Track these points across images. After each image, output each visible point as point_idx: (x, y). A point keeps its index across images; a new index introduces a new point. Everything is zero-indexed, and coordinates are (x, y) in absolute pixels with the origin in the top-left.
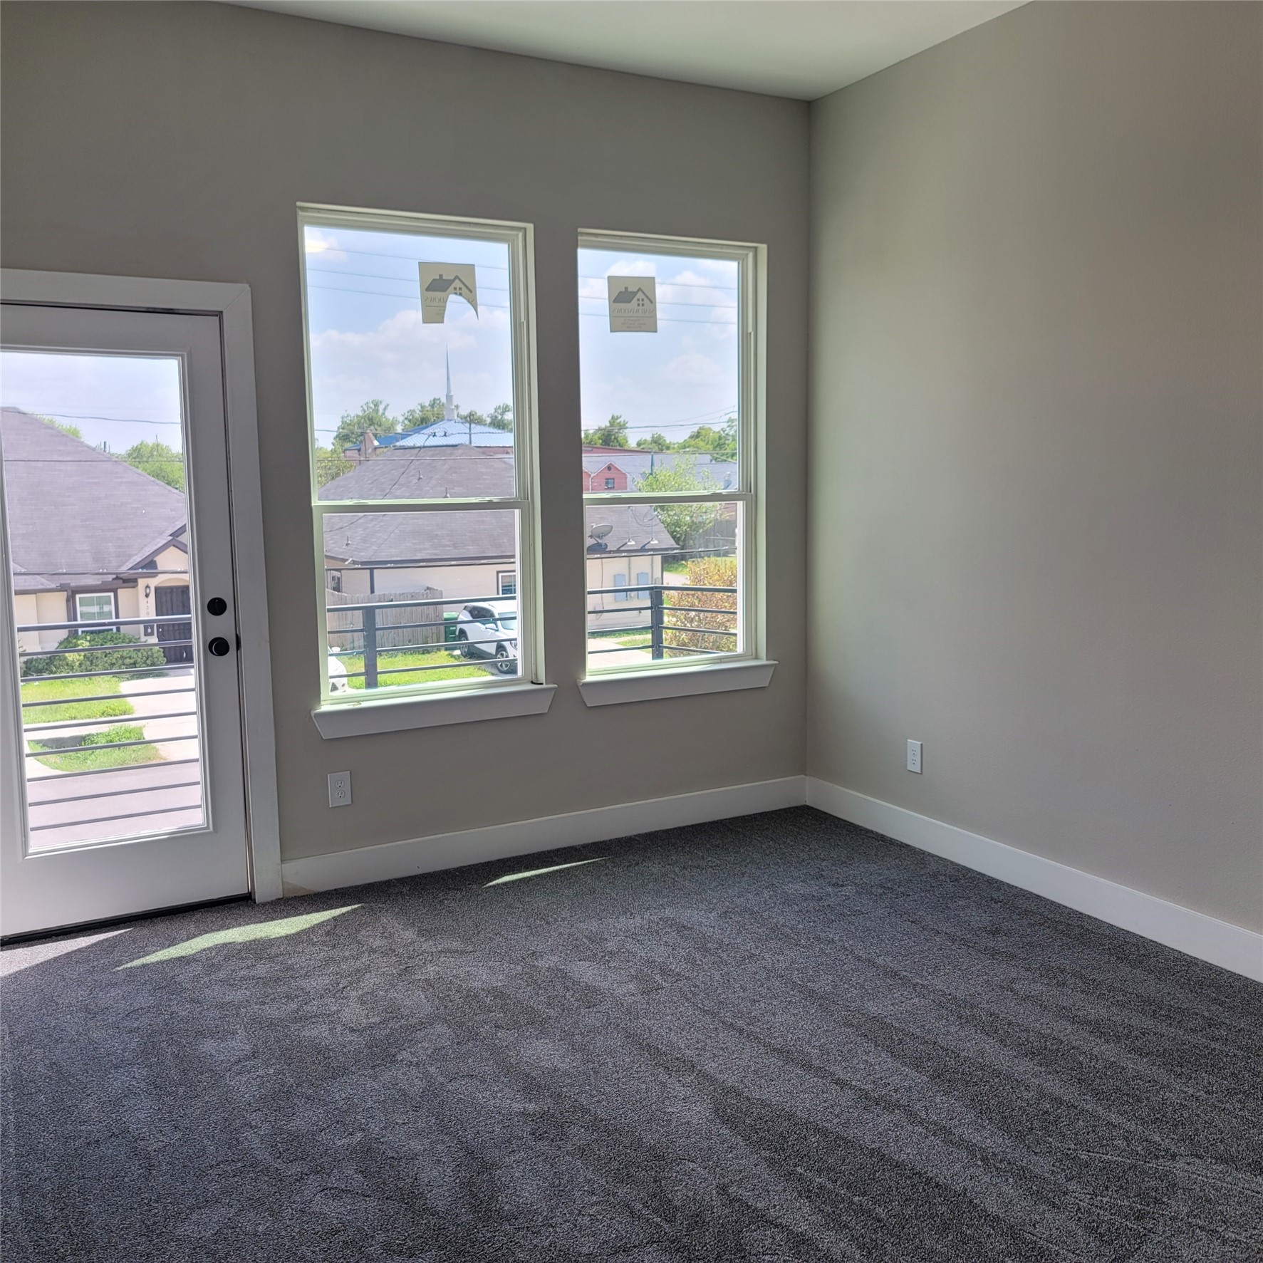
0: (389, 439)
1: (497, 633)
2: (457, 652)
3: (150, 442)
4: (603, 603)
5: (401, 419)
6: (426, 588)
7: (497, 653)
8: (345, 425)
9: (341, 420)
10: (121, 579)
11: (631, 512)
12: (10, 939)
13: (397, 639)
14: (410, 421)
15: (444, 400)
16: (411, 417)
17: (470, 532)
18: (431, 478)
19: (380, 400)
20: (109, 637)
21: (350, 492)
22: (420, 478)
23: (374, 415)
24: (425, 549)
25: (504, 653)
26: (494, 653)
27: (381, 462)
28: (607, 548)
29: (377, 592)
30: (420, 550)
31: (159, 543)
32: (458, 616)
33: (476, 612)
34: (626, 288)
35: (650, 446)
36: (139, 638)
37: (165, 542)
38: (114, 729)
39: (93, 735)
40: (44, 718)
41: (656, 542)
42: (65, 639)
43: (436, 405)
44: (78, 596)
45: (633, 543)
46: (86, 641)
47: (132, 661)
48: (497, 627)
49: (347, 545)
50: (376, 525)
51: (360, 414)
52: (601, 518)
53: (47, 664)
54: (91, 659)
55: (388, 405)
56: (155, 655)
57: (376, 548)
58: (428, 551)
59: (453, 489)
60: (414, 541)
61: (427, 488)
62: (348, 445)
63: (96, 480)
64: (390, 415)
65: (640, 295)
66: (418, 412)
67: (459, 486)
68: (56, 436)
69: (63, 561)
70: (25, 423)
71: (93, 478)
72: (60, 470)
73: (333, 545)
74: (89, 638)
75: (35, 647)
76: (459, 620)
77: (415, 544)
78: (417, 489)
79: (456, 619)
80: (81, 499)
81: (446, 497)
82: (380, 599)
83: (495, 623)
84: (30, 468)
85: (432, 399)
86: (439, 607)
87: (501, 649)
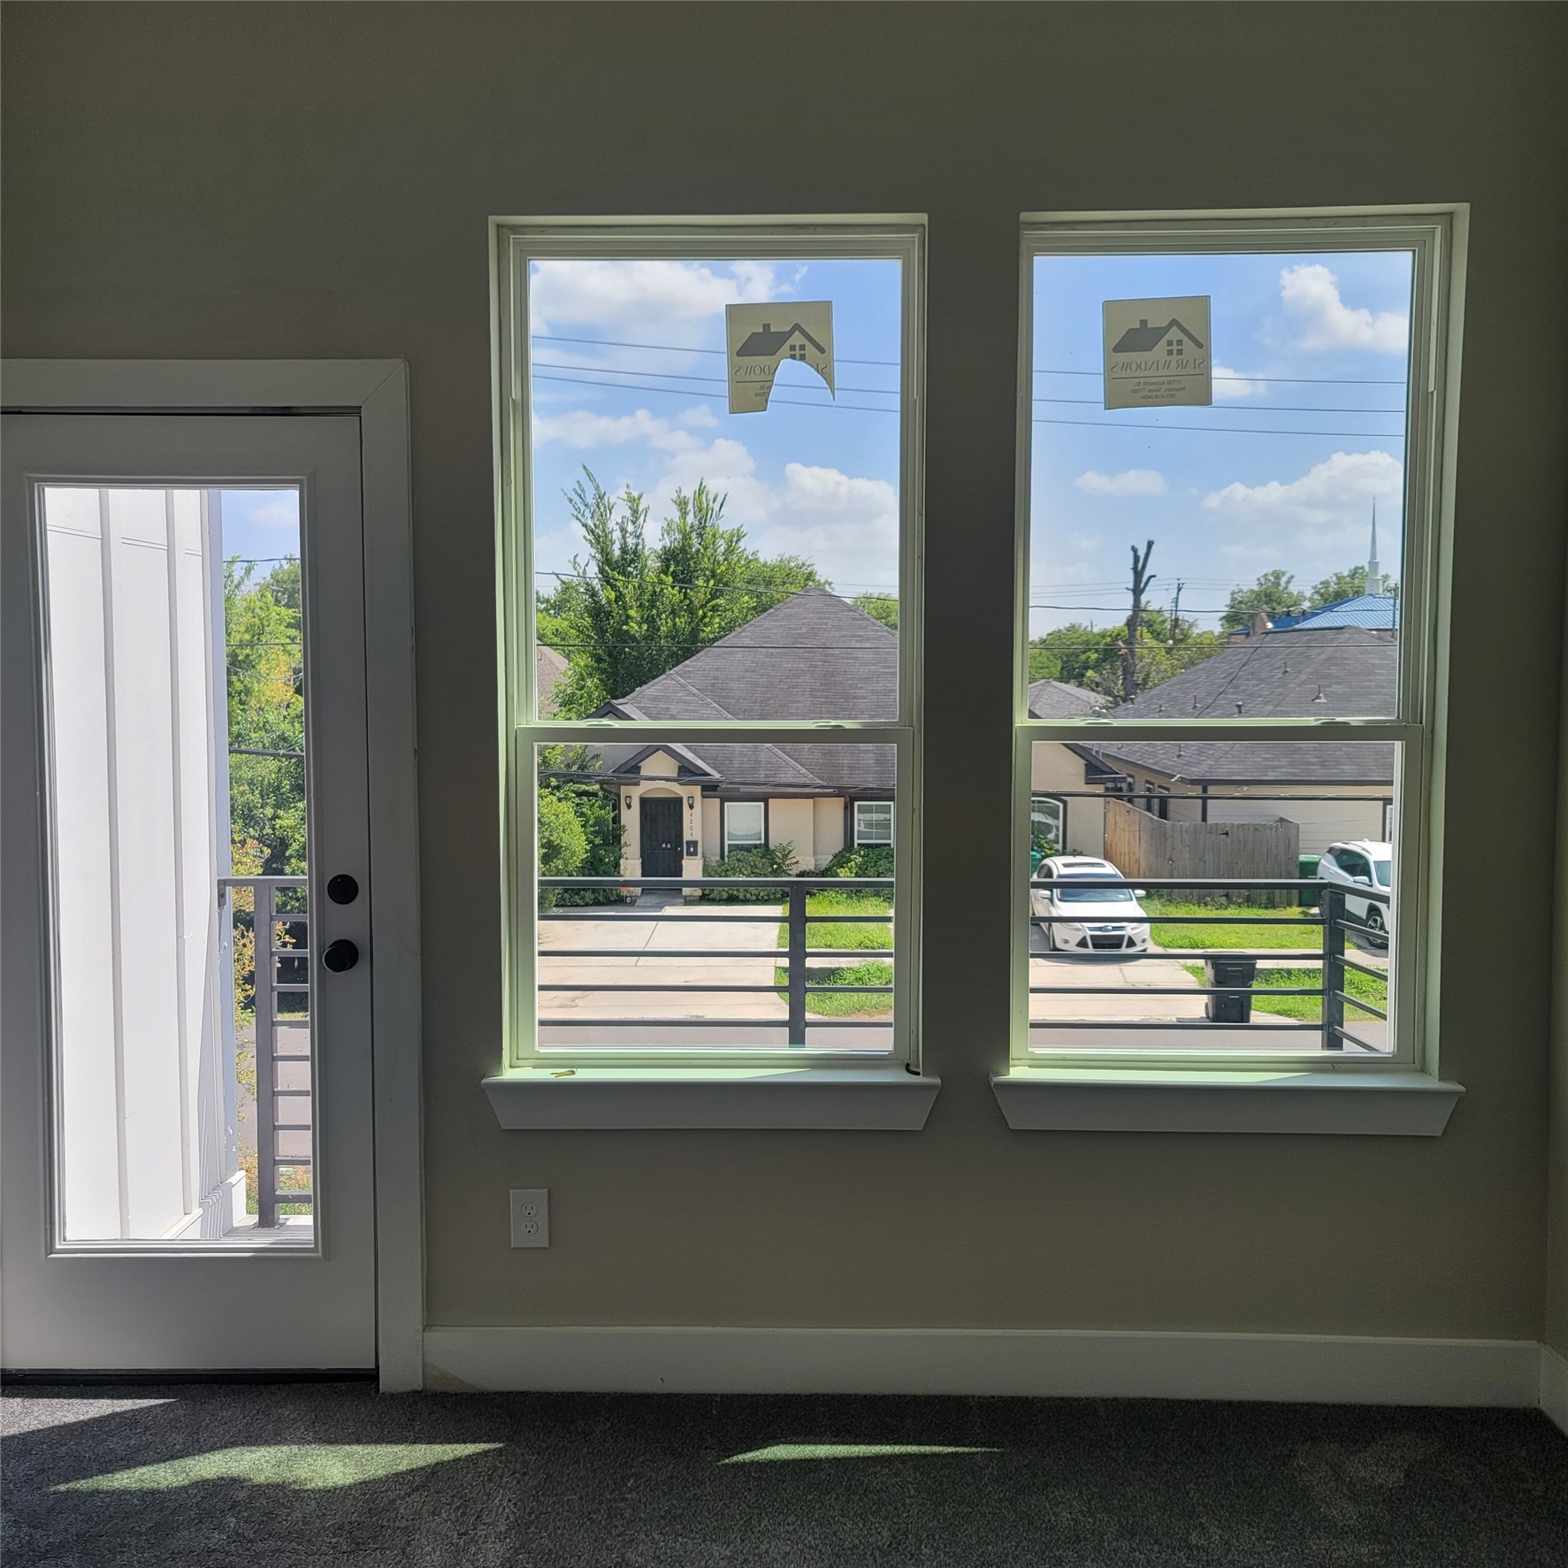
0: (1287, 619)
2: (1315, 910)
5: (1309, 593)
6: (1277, 819)
7: (1368, 919)
8: (1235, 603)
9: (1230, 596)
12: (26, 1375)
14: (1322, 595)
15: (1367, 569)
16: (1322, 591)
17: (1347, 746)
18: (1300, 672)
19: (1283, 570)
20: (884, 853)
22: (1286, 672)
23: (1274, 590)
24: (1281, 767)
25: (1379, 919)
26: (1365, 918)
27: (1243, 650)
29: (1210, 821)
30: (1273, 768)
32: (1320, 859)
33: (1344, 857)
34: (1143, 322)
38: (865, 966)
39: (843, 969)
42: (840, 852)
43: (1357, 575)
44: (856, 804)
46: (860, 856)
48: (1371, 880)
49: (1179, 756)
51: (1256, 588)
55: (1293, 577)
57: (1213, 763)
58: (1284, 770)
59: (1329, 686)
60: (1266, 756)
61: (1293, 685)
62: (1236, 628)
64: (1294, 588)
65: (1174, 334)
66: (1333, 584)
67: (1338, 683)
68: (858, 620)
69: (845, 762)
70: (829, 605)
71: (889, 667)
72: (856, 658)
73: (1163, 756)
74: (862, 853)
75: (808, 858)
76: (1320, 867)
77: (1266, 759)
78: (1278, 687)
79: (1316, 864)
80: (873, 692)
81: (1318, 697)
82: (1211, 829)
83: (1368, 874)
84: (826, 655)
85: (1352, 568)
86: (1293, 846)
87: (1374, 912)
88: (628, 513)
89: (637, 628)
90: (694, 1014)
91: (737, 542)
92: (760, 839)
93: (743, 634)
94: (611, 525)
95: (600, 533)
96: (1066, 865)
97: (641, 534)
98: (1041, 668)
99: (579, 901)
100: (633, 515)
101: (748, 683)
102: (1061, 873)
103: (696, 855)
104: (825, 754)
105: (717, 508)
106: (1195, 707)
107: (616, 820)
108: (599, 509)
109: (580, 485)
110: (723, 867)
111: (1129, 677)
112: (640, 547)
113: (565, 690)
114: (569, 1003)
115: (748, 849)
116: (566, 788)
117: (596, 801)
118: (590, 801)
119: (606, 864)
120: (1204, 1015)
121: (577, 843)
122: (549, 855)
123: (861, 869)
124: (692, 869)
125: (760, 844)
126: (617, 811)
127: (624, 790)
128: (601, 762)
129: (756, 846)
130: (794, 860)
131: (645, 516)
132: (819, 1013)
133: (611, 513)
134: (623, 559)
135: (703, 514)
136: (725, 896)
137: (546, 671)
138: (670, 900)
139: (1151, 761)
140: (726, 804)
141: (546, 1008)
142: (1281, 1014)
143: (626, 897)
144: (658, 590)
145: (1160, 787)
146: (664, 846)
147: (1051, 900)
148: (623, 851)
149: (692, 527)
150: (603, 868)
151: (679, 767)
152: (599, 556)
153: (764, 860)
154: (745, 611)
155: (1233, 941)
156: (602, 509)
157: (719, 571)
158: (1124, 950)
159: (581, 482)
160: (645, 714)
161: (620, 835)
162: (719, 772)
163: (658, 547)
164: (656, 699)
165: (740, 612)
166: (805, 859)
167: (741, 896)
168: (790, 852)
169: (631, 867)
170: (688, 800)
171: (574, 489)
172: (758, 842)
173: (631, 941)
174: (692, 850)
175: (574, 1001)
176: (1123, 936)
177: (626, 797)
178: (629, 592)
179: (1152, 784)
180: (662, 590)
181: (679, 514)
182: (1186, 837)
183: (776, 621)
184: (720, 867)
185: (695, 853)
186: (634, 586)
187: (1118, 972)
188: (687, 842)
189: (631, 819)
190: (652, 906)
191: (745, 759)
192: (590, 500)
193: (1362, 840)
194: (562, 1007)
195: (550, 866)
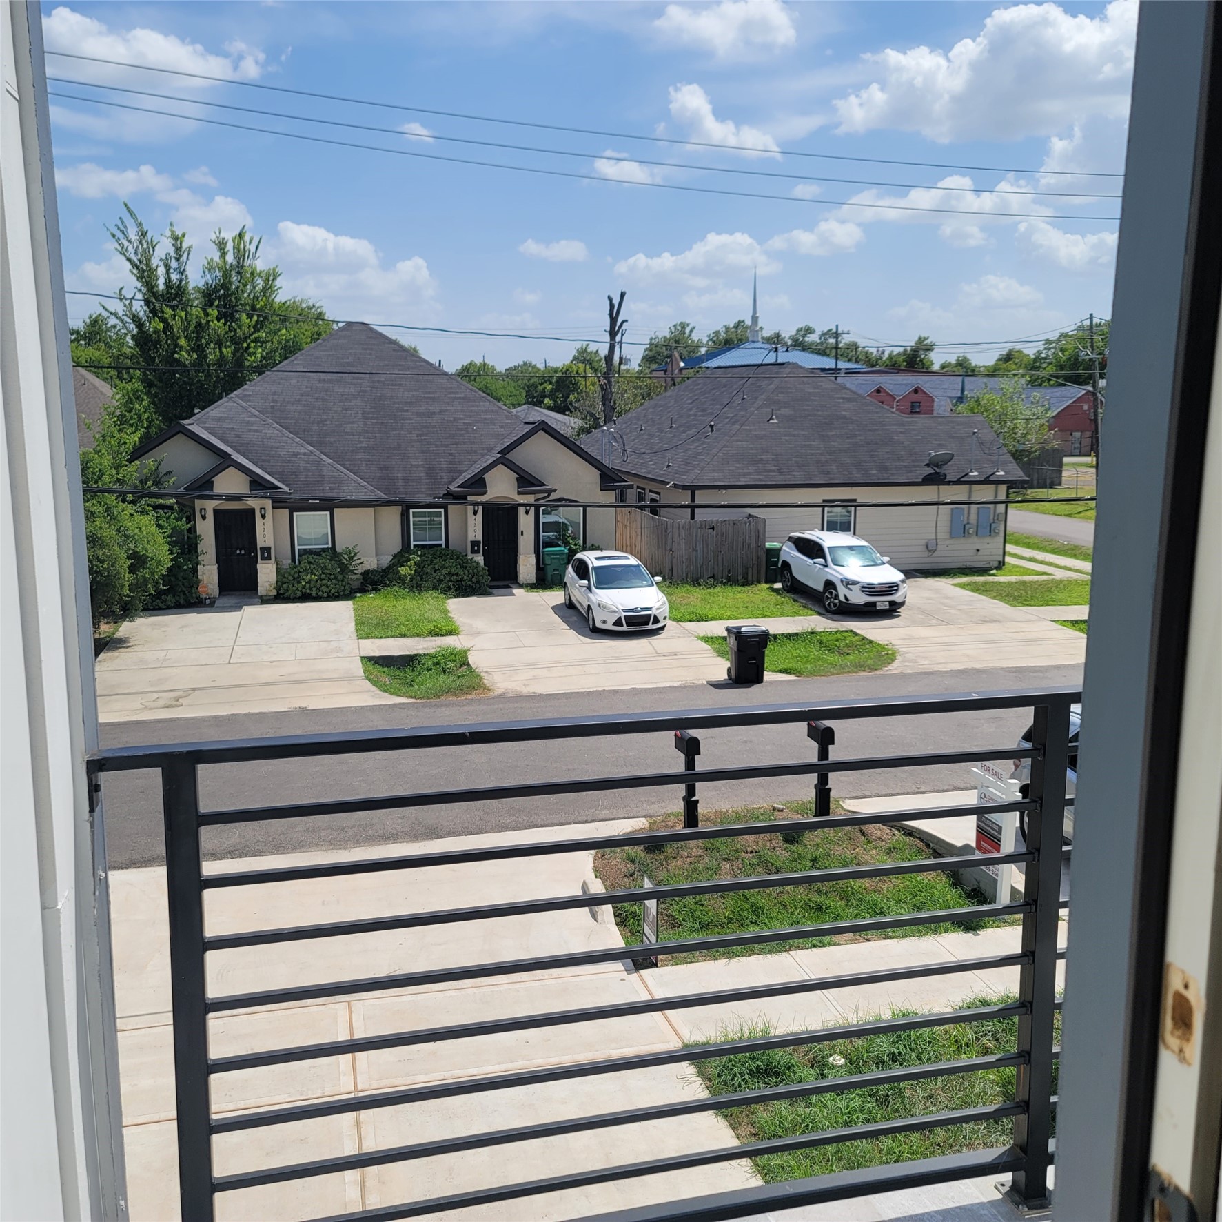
0: (694, 361)
1: (826, 569)
2: (778, 586)
3: (478, 361)
4: (936, 539)
5: (705, 340)
6: (747, 516)
7: (825, 591)
8: (652, 346)
9: (649, 341)
10: (452, 495)
11: (975, 439)
13: (716, 568)
14: (714, 342)
15: (748, 322)
16: (715, 339)
17: (796, 457)
18: (756, 398)
19: (687, 322)
20: (438, 553)
21: (669, 412)
22: (744, 398)
23: (681, 337)
24: (749, 474)
25: (834, 591)
26: (822, 591)
28: (945, 478)
29: (698, 518)
30: (744, 475)
31: (488, 460)
32: (782, 546)
33: (802, 544)
35: (954, 369)
36: (466, 555)
37: (494, 459)
38: (440, 651)
39: (421, 655)
40: (376, 633)
41: (1002, 473)
42: (398, 553)
43: (740, 327)
44: (411, 511)
45: (976, 473)
46: (418, 556)
47: (458, 578)
48: (826, 561)
49: (668, 466)
50: (698, 446)
51: (668, 335)
52: (940, 445)
53: (382, 576)
54: (420, 573)
55: (694, 328)
56: (481, 573)
57: (698, 471)
58: (752, 476)
59: (779, 410)
60: (738, 465)
61: (752, 409)
62: (654, 366)
63: (431, 396)
64: (695, 337)
66: (722, 334)
67: (785, 407)
68: (398, 351)
69: (399, 475)
70: (371, 337)
71: (429, 393)
72: (400, 385)
73: (653, 467)
74: (420, 553)
75: (372, 559)
76: (782, 552)
77: (738, 468)
78: (741, 410)
79: (779, 550)
80: (418, 414)
81: (771, 419)
82: (701, 525)
83: (824, 557)
84: (373, 382)
85: (737, 321)
86: (761, 536)
87: (831, 587)
88: (172, 251)
89: (186, 356)
90: (297, 706)
91: (273, 280)
92: (327, 544)
93: (295, 362)
94: (155, 262)
95: (145, 268)
96: (597, 558)
97: (184, 270)
98: (510, 396)
99: (161, 605)
100: (176, 252)
101: (304, 406)
102: (595, 565)
103: (270, 559)
104: (381, 469)
105: (253, 248)
106: (671, 427)
107: (193, 530)
108: (142, 245)
109: (122, 221)
110: (295, 570)
111: (607, 402)
112: (184, 282)
113: (114, 413)
114: (174, 703)
115: (317, 553)
116: (143, 502)
117: (172, 513)
118: (166, 513)
119: (185, 570)
120: (726, 677)
121: (161, 553)
122: (135, 565)
123: (419, 567)
124: (267, 574)
125: (328, 548)
126: (192, 523)
127: (198, 504)
128: (175, 478)
129: (323, 550)
130: (359, 561)
131: (189, 254)
132: (411, 697)
133: (154, 251)
134: (168, 293)
135: (240, 255)
136: (299, 594)
137: (91, 395)
138: (246, 600)
139: (644, 471)
140: (295, 514)
141: (151, 709)
142: (783, 673)
143: (206, 599)
144: (204, 322)
145: (650, 491)
146: (238, 552)
147: (589, 588)
148: (200, 558)
149: (231, 266)
150: (182, 574)
151: (250, 481)
152: (144, 290)
153: (333, 562)
154: (284, 342)
155: (729, 614)
156: (145, 246)
157: (258, 306)
158: (651, 626)
159: (123, 218)
160: (210, 433)
161: (196, 545)
162: (287, 485)
163: (201, 284)
164: (219, 420)
165: (279, 342)
166: (369, 562)
167: (314, 594)
168: (356, 554)
169: (209, 574)
170: (261, 512)
171: (116, 225)
172: (326, 546)
173: (219, 640)
174: (266, 555)
175: (178, 700)
176: (650, 615)
177: (201, 509)
178: (176, 325)
179: (644, 489)
180: (208, 322)
181: (219, 254)
182: (683, 532)
183: (325, 351)
184: (293, 569)
185: (269, 558)
186: (181, 318)
187: (648, 644)
188: (261, 548)
189: (206, 529)
190: (231, 607)
191: (310, 474)
192: (133, 237)
193: (813, 530)
194: (167, 707)
195: (137, 575)
